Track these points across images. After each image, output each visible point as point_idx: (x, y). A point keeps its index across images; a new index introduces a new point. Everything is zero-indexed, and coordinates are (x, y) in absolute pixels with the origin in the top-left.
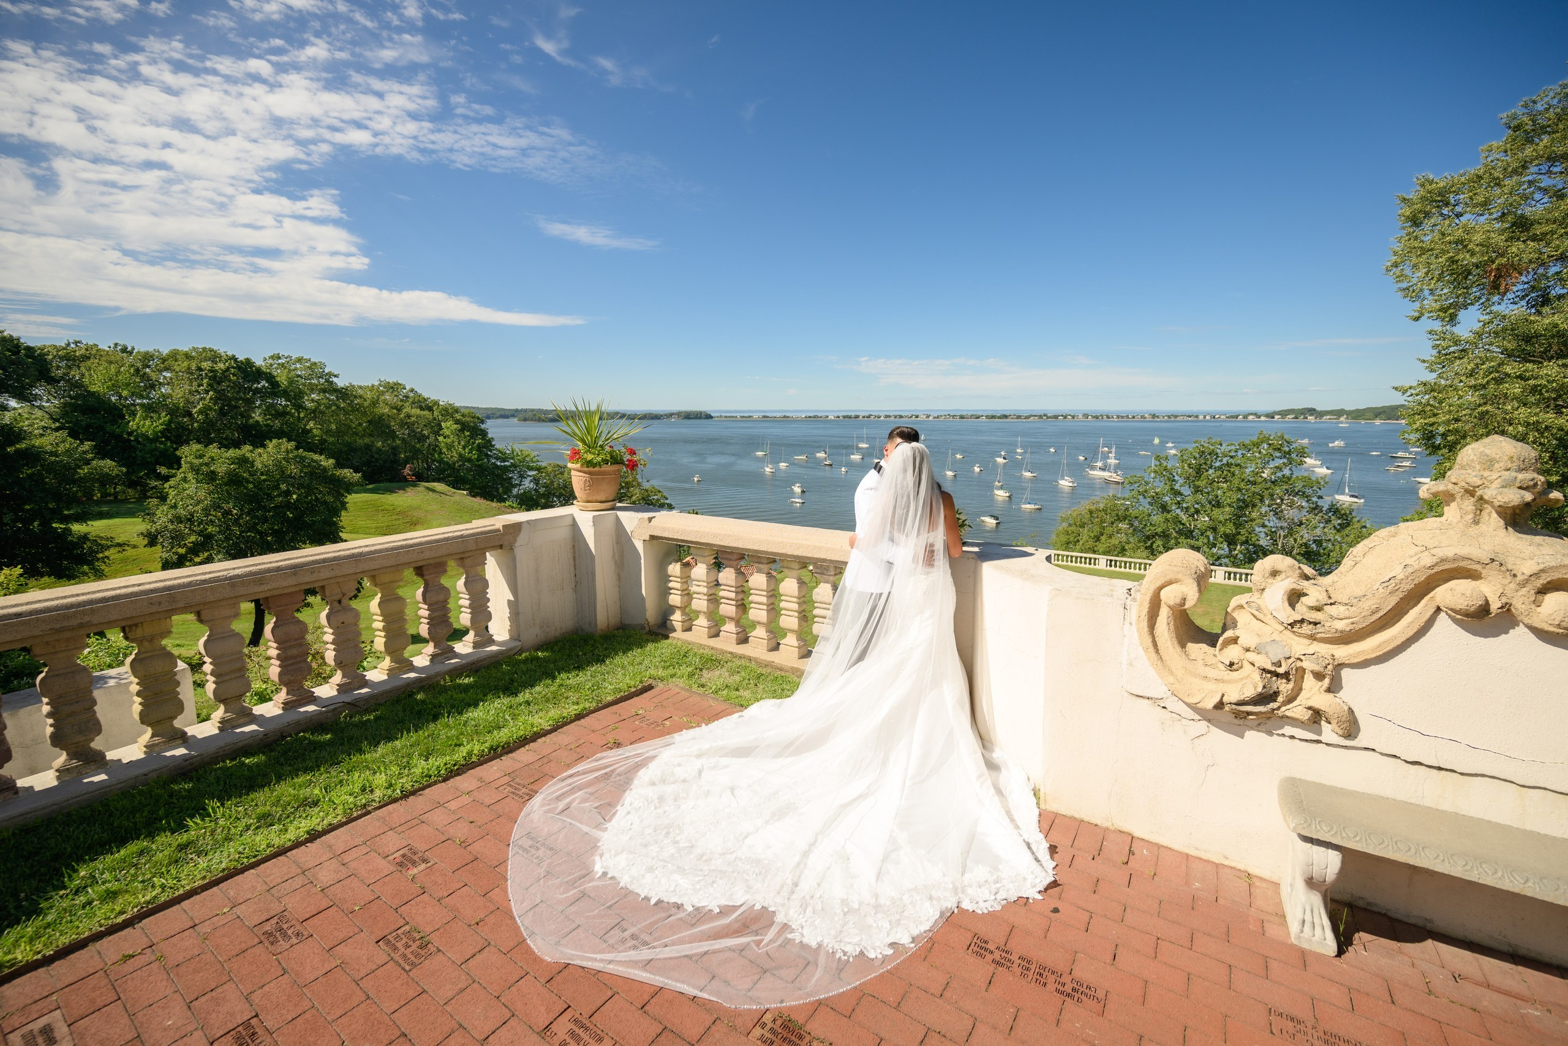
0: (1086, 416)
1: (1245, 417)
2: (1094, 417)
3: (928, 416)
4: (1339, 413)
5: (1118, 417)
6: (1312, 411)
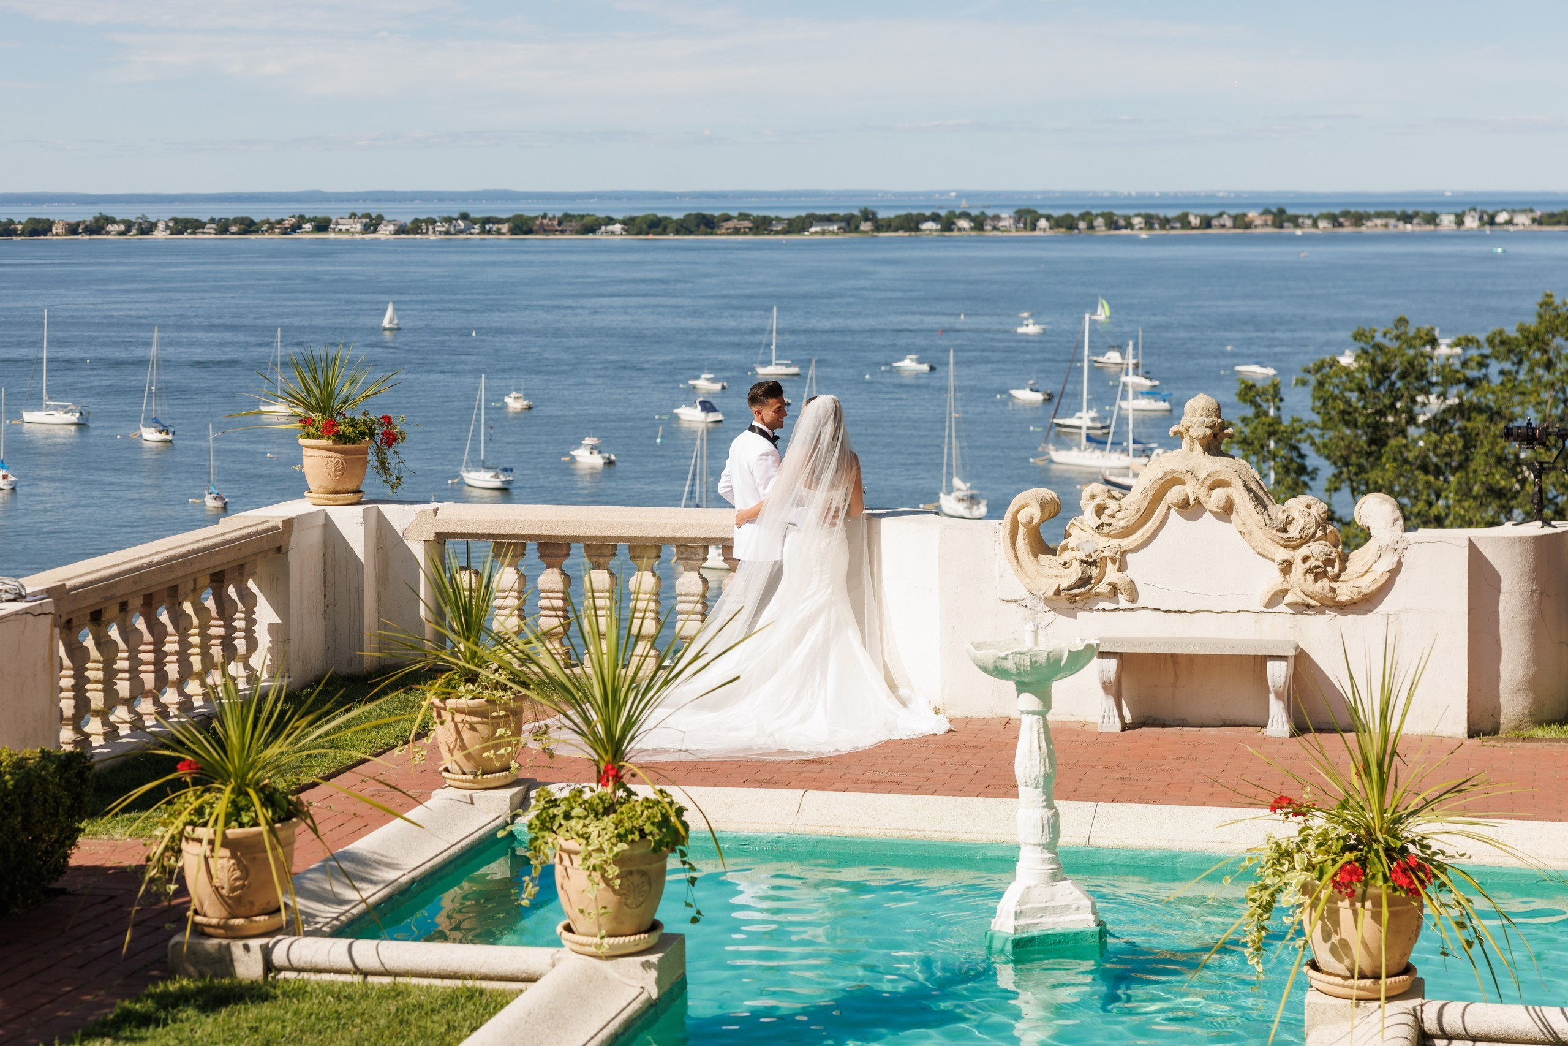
0: (1027, 217)
2: (1057, 223)
3: (372, 224)
5: (1148, 221)
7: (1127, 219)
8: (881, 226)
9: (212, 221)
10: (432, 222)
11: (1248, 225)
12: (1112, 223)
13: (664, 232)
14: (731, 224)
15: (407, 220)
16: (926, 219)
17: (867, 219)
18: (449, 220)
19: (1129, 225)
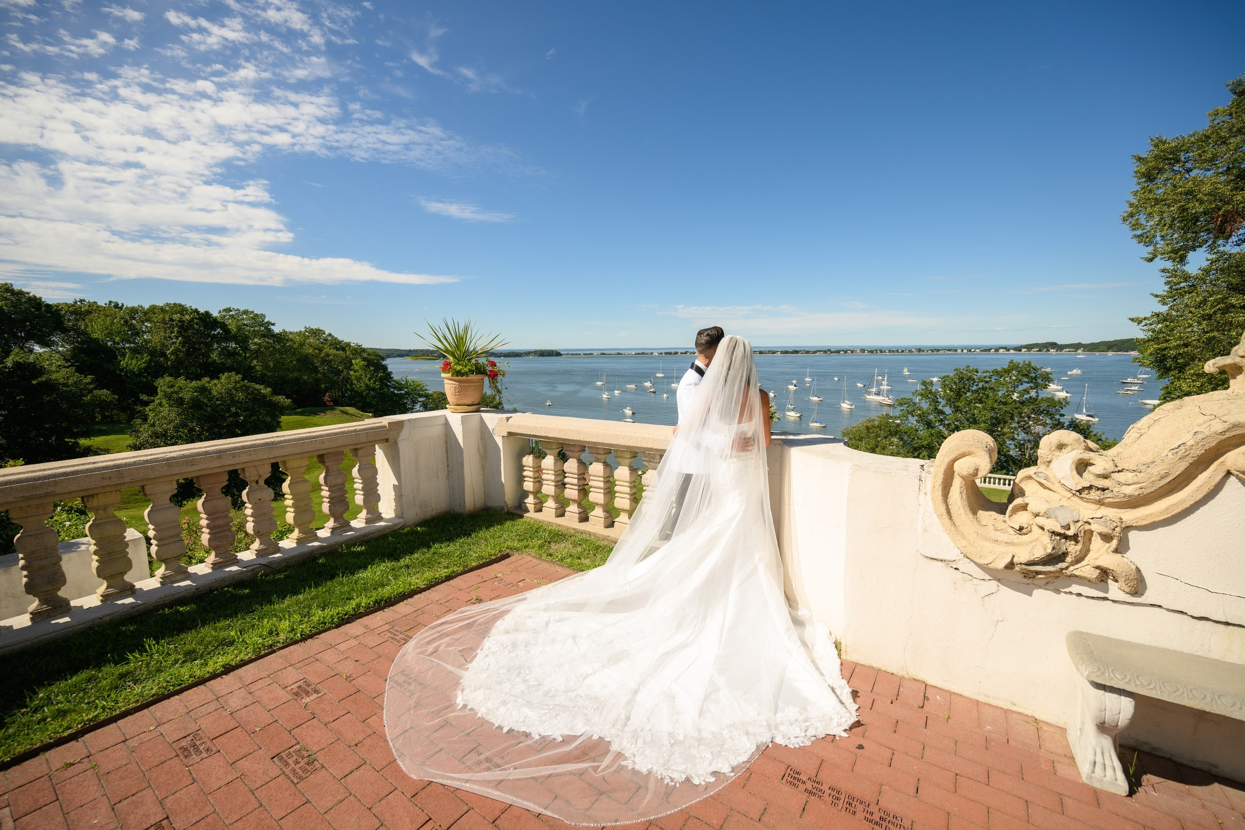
1: (997, 350)
2: (869, 352)
4: (1076, 347)
7: (885, 351)
14: (801, 352)
16: (841, 351)
17: (829, 351)
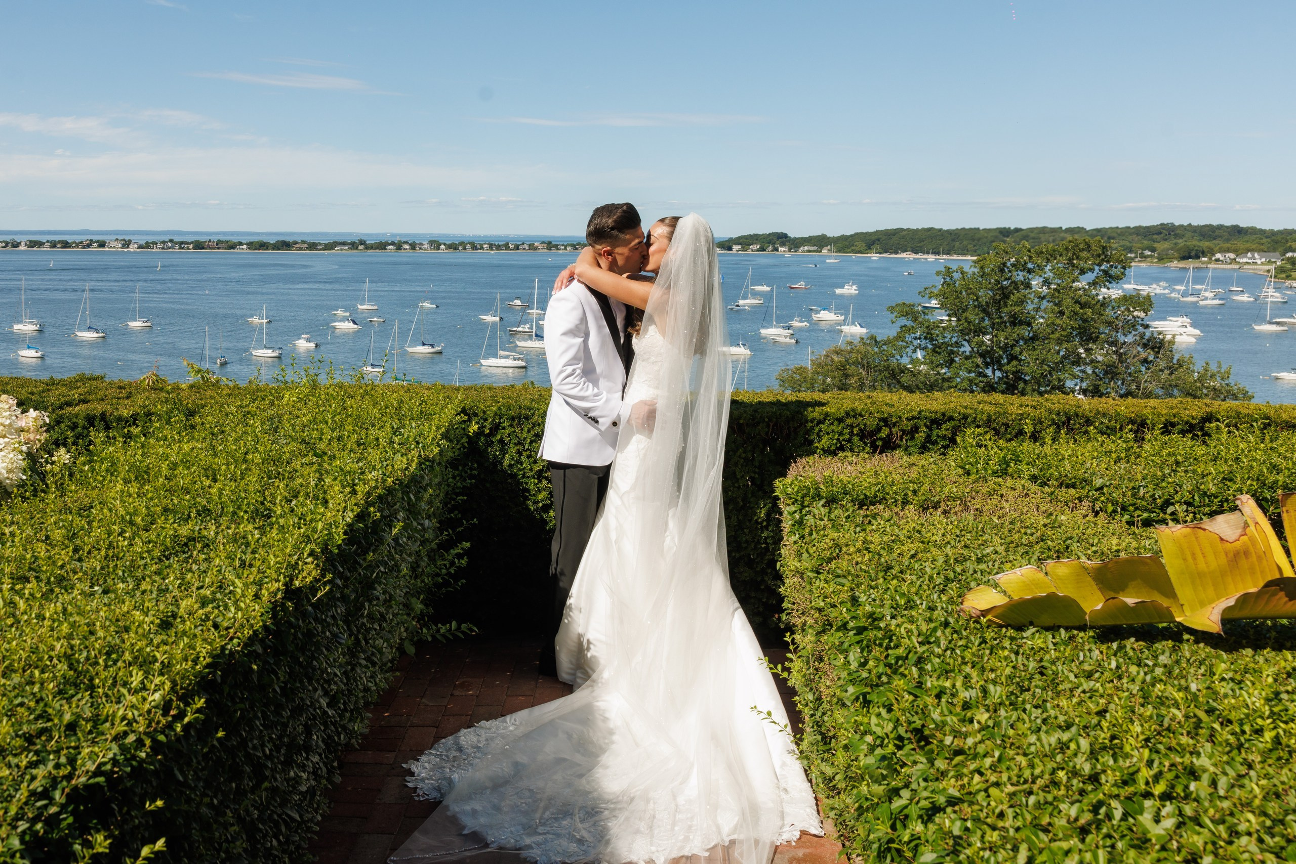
0: (435, 244)
3: (127, 244)
4: (820, 242)
5: (491, 246)
6: (781, 239)
7: (481, 245)
8: (368, 247)
9: (48, 241)
10: (155, 243)
11: (536, 249)
12: (474, 247)
13: (267, 249)
14: (298, 246)
15: (143, 242)
16: (389, 244)
17: (361, 244)
18: (164, 242)
19: (482, 248)
